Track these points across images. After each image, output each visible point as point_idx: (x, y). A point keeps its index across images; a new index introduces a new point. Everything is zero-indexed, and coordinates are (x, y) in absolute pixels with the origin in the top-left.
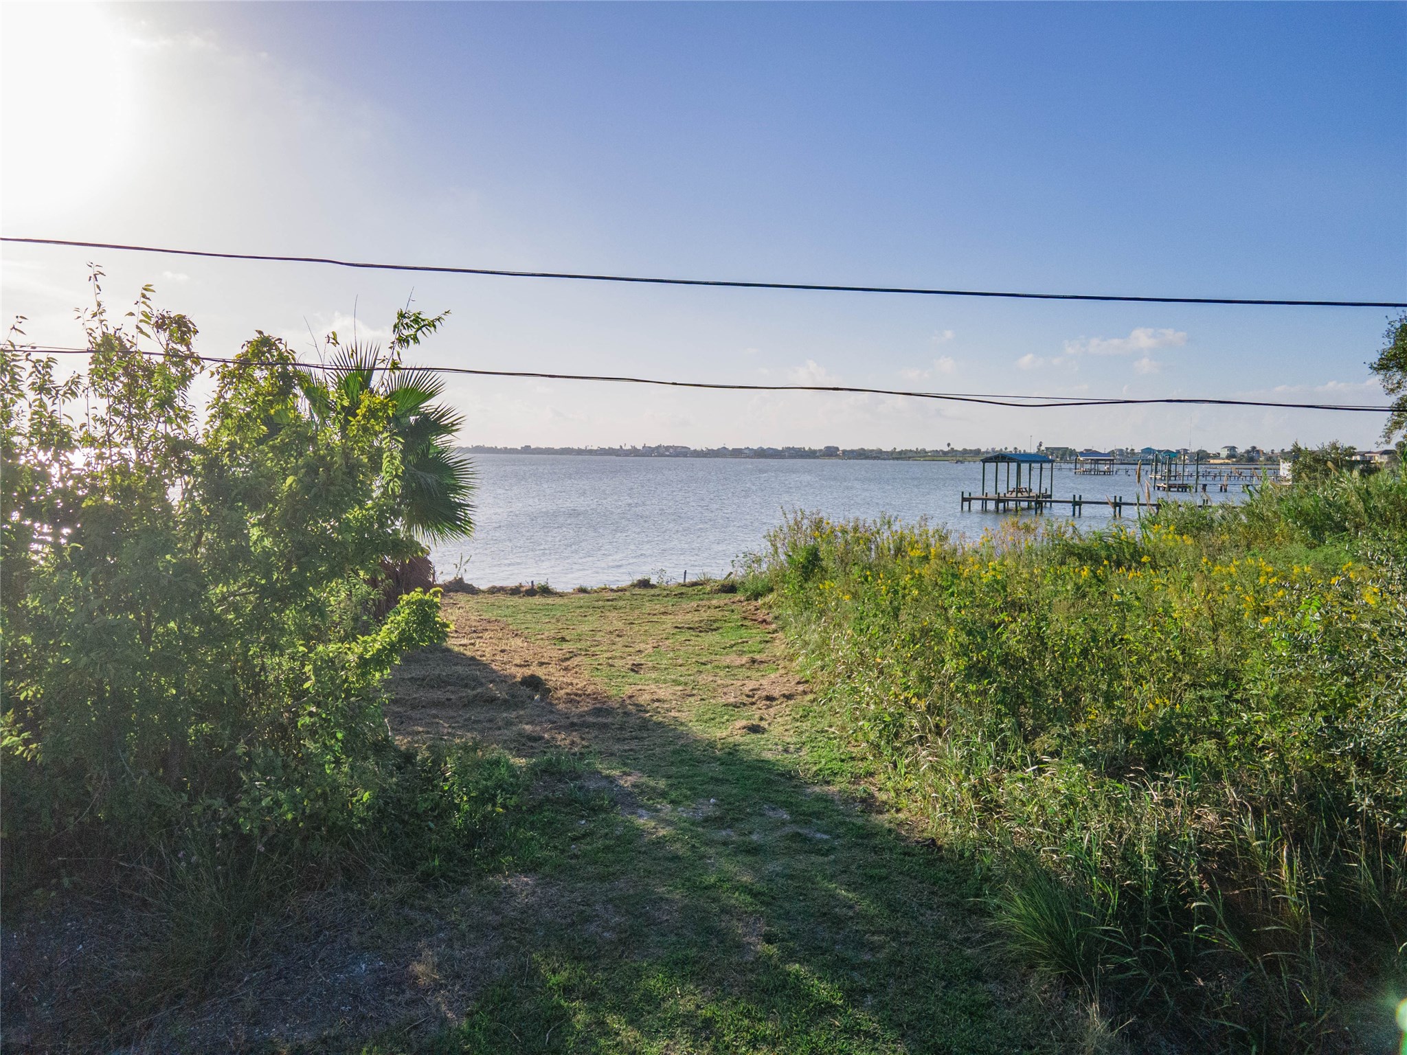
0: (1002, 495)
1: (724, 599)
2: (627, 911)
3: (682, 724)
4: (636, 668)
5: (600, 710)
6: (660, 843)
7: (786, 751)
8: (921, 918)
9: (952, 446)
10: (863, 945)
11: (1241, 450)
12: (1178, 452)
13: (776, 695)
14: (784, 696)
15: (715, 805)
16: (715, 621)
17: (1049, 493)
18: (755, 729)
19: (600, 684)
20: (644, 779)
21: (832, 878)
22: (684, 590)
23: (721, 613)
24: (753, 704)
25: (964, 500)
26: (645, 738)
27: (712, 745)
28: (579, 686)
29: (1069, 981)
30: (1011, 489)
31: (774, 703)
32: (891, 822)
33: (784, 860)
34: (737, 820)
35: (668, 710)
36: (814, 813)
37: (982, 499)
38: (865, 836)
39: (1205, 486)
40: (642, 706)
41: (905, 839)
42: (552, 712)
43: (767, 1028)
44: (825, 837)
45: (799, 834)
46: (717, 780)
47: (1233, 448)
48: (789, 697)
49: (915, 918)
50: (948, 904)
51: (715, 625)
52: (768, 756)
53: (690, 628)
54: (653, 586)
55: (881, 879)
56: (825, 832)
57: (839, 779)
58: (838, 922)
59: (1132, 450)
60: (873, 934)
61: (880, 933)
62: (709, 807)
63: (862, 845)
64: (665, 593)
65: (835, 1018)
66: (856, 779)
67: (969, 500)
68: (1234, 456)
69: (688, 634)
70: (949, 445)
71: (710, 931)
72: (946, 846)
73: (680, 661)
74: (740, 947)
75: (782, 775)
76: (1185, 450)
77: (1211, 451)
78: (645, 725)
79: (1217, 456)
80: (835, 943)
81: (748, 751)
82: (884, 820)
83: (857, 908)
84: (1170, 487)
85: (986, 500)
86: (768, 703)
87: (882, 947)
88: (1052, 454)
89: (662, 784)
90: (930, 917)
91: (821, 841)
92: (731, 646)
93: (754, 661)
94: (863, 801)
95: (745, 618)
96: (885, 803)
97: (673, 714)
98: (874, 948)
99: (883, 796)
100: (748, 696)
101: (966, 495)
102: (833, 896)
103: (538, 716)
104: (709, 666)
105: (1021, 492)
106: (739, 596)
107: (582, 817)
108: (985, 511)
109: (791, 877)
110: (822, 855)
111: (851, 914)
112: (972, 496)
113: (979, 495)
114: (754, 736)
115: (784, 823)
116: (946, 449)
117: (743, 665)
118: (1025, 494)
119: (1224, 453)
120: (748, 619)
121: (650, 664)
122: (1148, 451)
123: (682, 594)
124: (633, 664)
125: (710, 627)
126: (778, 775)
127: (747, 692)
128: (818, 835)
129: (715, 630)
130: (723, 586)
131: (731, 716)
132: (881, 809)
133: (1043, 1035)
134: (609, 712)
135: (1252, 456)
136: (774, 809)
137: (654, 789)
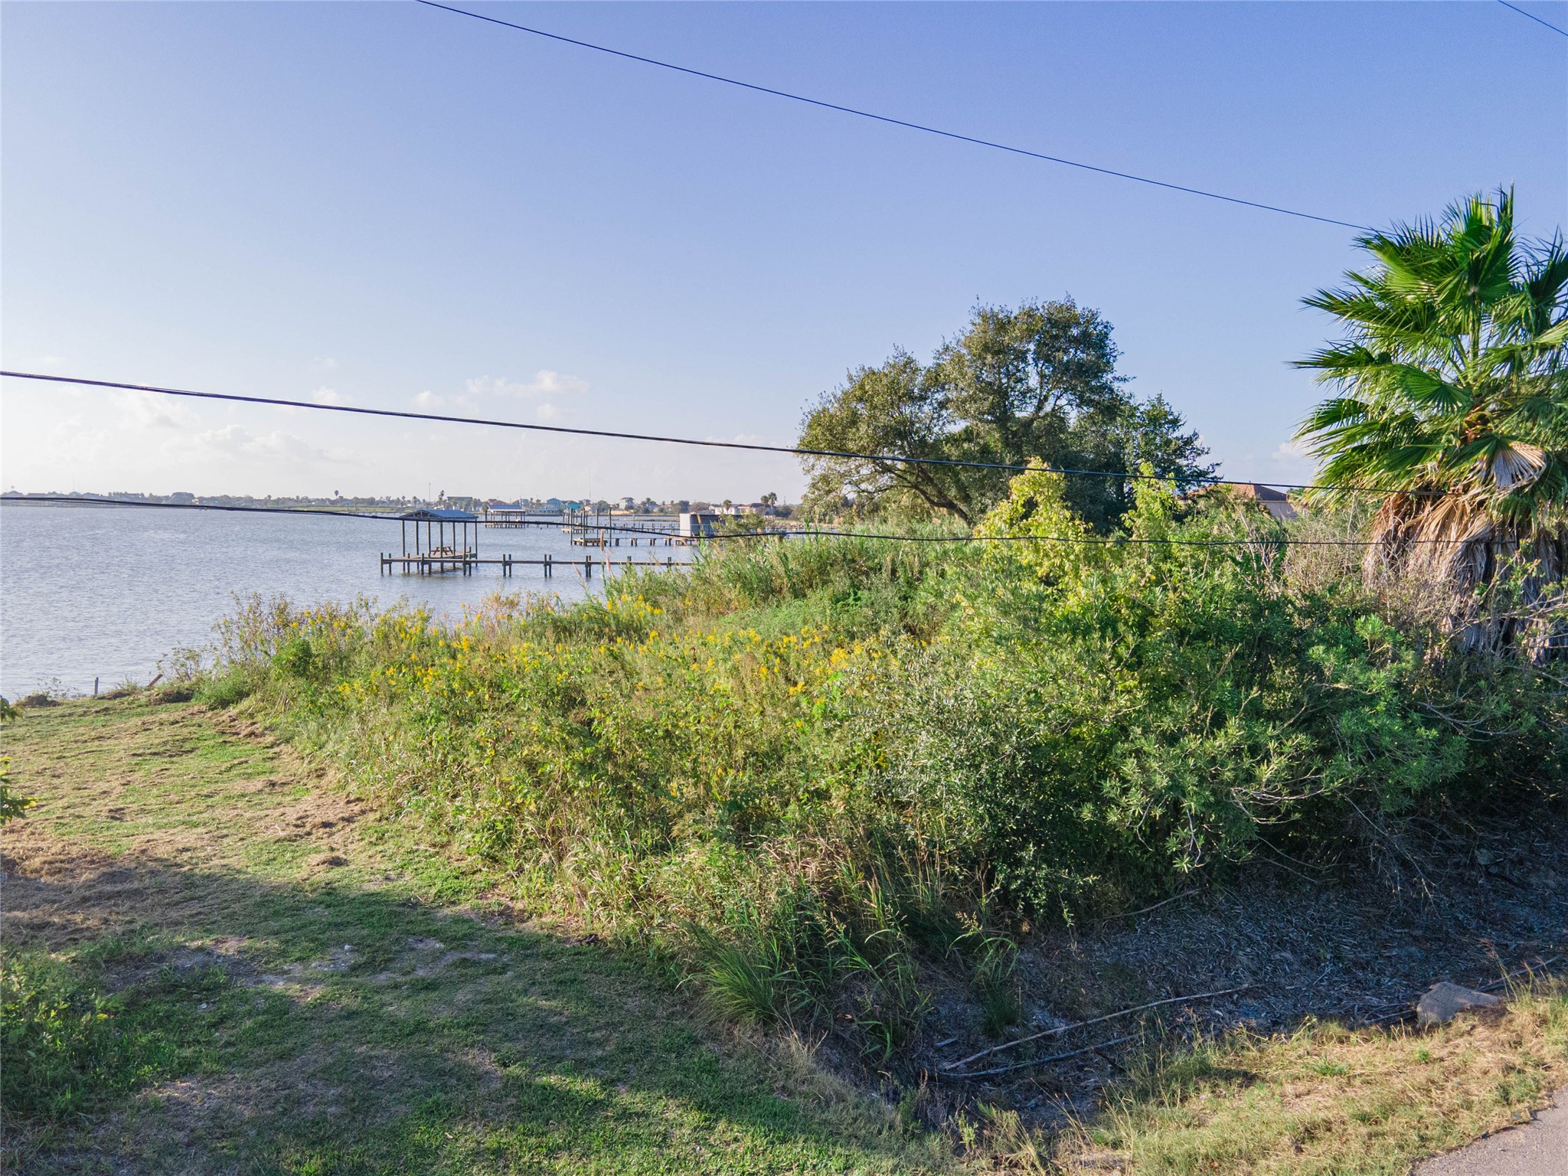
0: (426, 556)
1: (177, 711)
2: (340, 1080)
3: (239, 872)
4: (117, 814)
5: (113, 875)
6: (320, 1005)
7: (387, 879)
8: (626, 1007)
9: (340, 494)
10: (590, 1043)
11: (638, 501)
12: (581, 502)
13: (332, 819)
14: (343, 819)
15: (352, 951)
16: (184, 740)
17: (473, 552)
18: (336, 862)
19: (80, 843)
20: (246, 943)
21: (525, 992)
22: (106, 704)
23: (185, 731)
24: (309, 834)
25: (384, 562)
26: (206, 896)
27: (297, 889)
28: (53, 850)
29: (767, 1021)
30: (433, 548)
31: (334, 829)
32: (542, 929)
33: (470, 987)
34: (390, 960)
35: (208, 859)
36: (465, 935)
37: (404, 561)
38: (529, 947)
39: (617, 540)
40: (166, 860)
41: (567, 941)
42: (39, 889)
43: (556, 1138)
44: (491, 956)
45: (465, 960)
46: (337, 925)
47: (630, 500)
48: (349, 820)
49: (621, 1008)
50: (641, 988)
51: (187, 746)
52: (372, 888)
53: (155, 754)
54: (54, 704)
55: (573, 981)
56: (488, 952)
57: (462, 897)
58: (557, 1030)
59: (538, 501)
60: (593, 1031)
61: (599, 1028)
62: (347, 956)
63: (531, 955)
64: (80, 710)
65: (607, 1110)
66: (481, 893)
67: (389, 562)
68: (632, 508)
69: (157, 764)
70: (337, 493)
71: (441, 1073)
72: (610, 939)
73: (174, 797)
74: (480, 1077)
75: (404, 905)
76: (588, 501)
77: (611, 502)
78: (189, 882)
79: (616, 507)
80: (564, 1049)
81: (347, 887)
82: (532, 926)
83: (566, 1013)
84: (586, 541)
85: (409, 562)
86: (328, 830)
87: (607, 1040)
88: (455, 504)
89: (274, 944)
90: (631, 1004)
91: (488, 961)
92: (229, 769)
93: (273, 784)
94: (501, 914)
95: (223, 733)
96: (523, 911)
97: (216, 861)
98: (600, 1044)
99: (519, 905)
100: (297, 826)
101: (386, 557)
102: (538, 1008)
103: (23, 897)
104: (217, 798)
105: (446, 552)
106: (195, 705)
107: (200, 1001)
108: (407, 575)
109: (489, 1001)
110: (500, 974)
111: (564, 1020)
112: (393, 558)
113: (398, 555)
114: (341, 870)
115: (443, 953)
116: (333, 497)
117: (260, 791)
118: (450, 554)
119: (623, 504)
120: (227, 734)
121: (135, 807)
122: (554, 501)
123: (106, 709)
124: (110, 811)
125: (180, 749)
126: (399, 905)
127: (295, 822)
128: (483, 956)
129: (187, 752)
130: (165, 694)
131: (293, 851)
132: (523, 917)
133: (767, 1071)
134: (124, 875)
135: (647, 508)
136: (421, 941)
137: (267, 952)
